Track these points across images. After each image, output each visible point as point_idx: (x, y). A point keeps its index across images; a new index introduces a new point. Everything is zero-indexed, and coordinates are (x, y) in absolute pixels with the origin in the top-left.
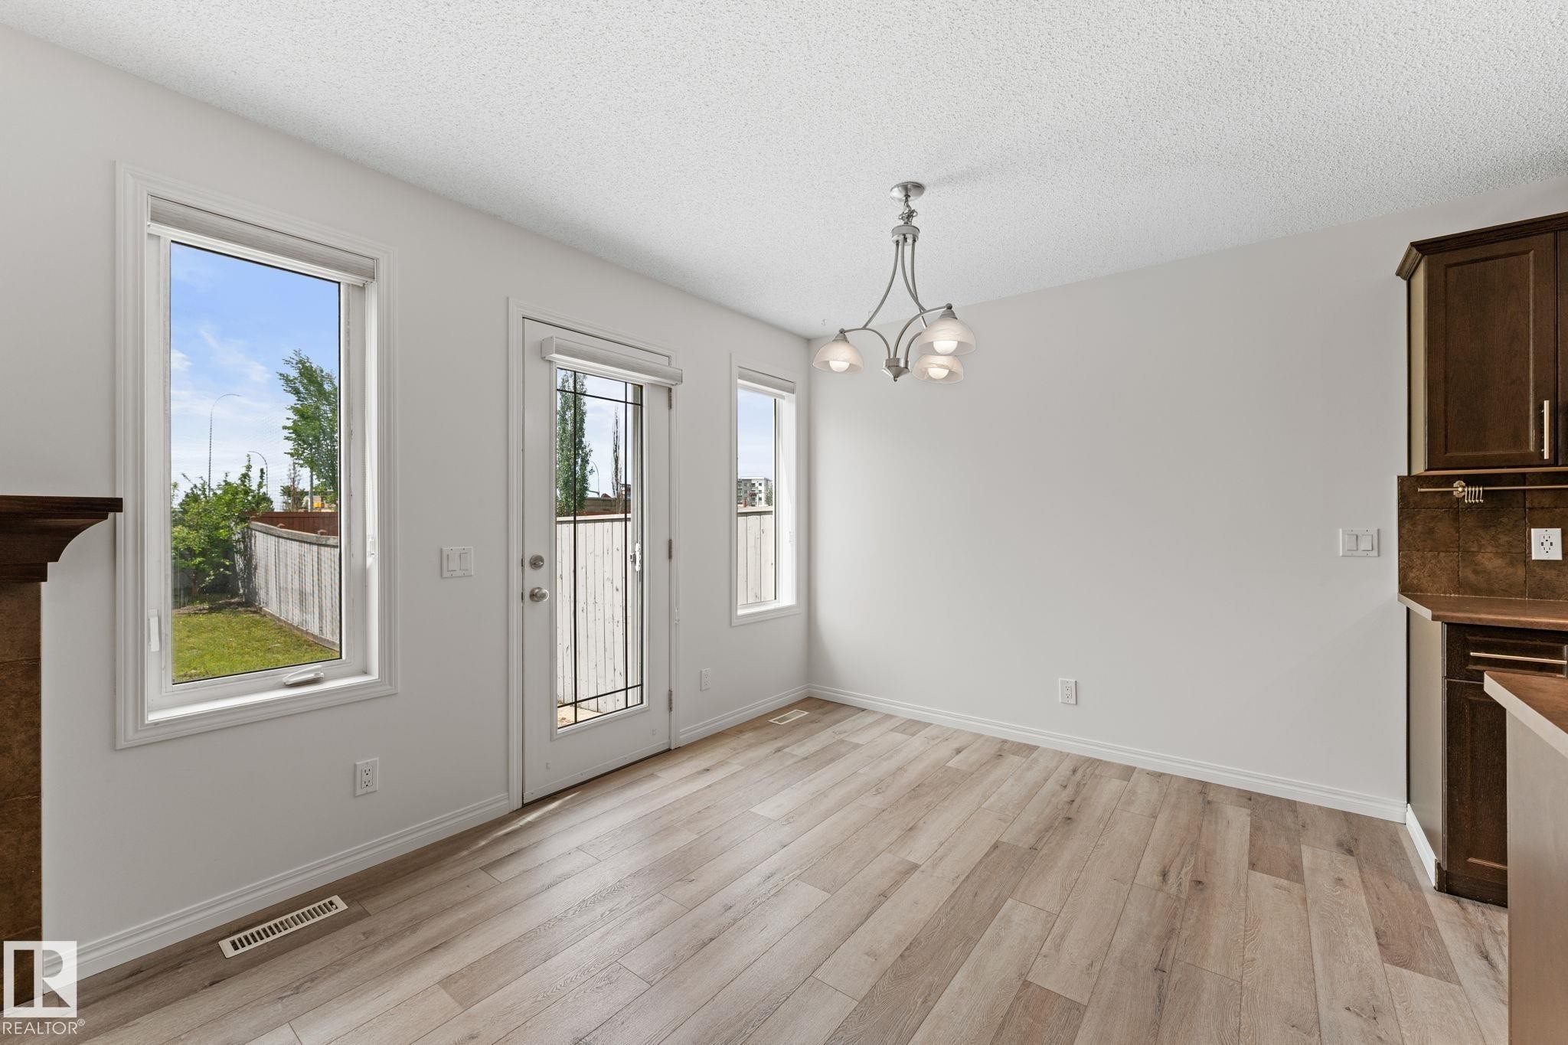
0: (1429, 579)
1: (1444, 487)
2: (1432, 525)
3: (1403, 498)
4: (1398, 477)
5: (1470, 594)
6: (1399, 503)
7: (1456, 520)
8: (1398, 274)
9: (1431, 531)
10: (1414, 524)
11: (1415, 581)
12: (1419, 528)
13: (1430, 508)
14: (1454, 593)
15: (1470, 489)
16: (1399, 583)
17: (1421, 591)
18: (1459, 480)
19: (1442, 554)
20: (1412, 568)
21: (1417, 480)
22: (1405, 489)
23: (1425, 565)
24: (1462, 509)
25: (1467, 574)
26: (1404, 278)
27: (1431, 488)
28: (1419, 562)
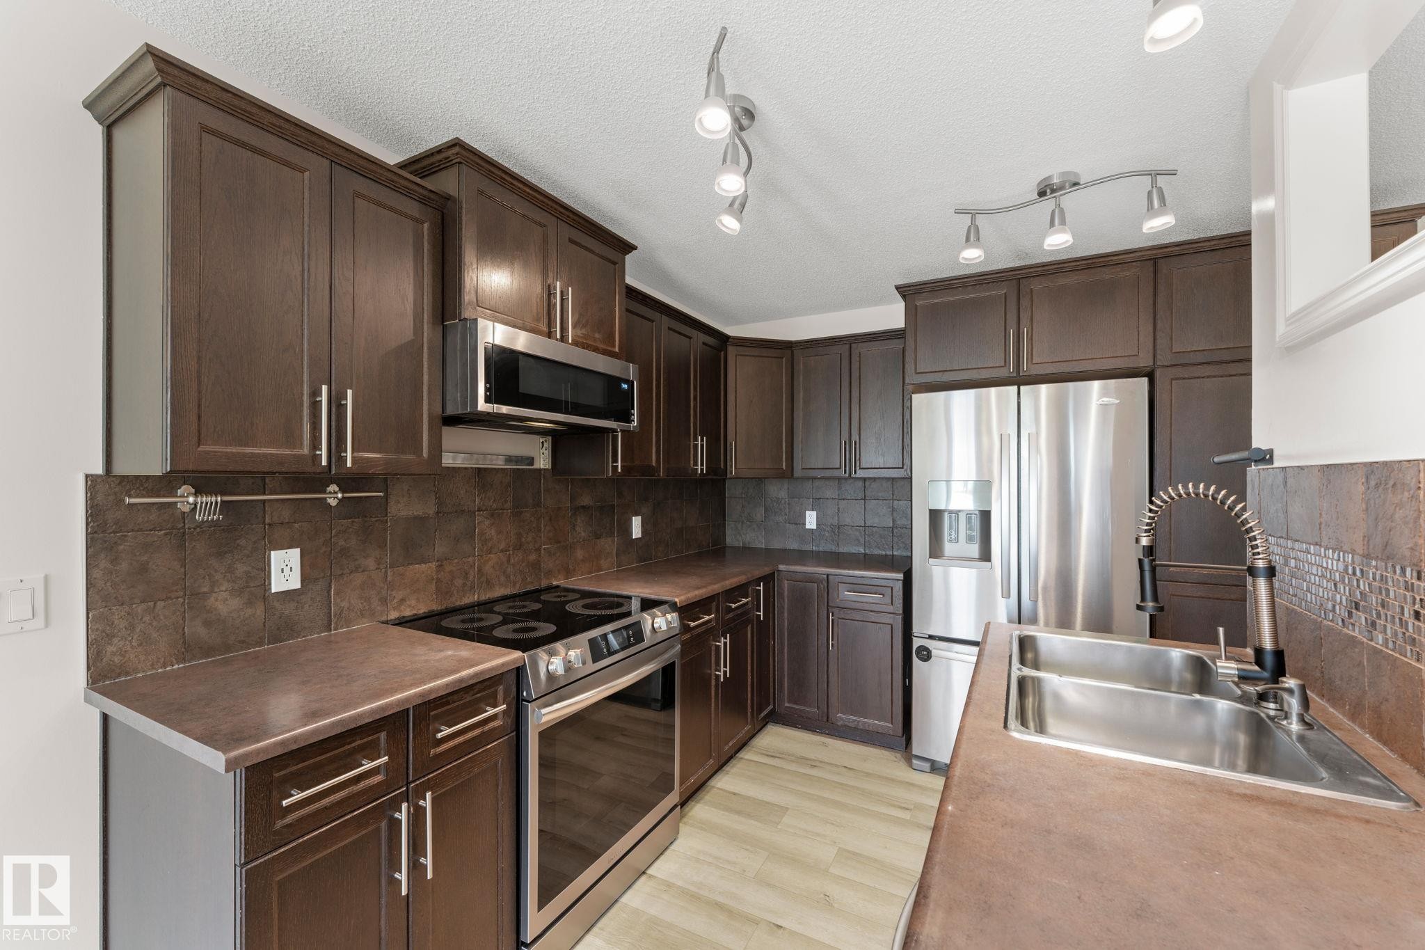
0: (140, 649)
1: (164, 496)
2: (145, 558)
3: (95, 514)
4: (87, 476)
5: (202, 658)
6: (87, 524)
7: (181, 546)
8: (90, 105)
9: (144, 569)
10: (115, 561)
11: (117, 659)
12: (124, 566)
13: (141, 530)
14: (178, 663)
15: (204, 499)
16: (88, 668)
17: (127, 674)
18: (185, 483)
19: (160, 604)
20: (110, 637)
21: (120, 483)
22: (99, 497)
23: (131, 627)
24: (189, 529)
25: (194, 628)
26: (99, 120)
27: (143, 496)
28: (123, 624)
